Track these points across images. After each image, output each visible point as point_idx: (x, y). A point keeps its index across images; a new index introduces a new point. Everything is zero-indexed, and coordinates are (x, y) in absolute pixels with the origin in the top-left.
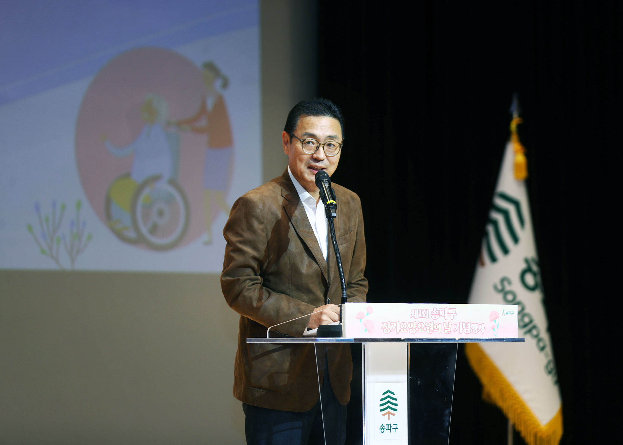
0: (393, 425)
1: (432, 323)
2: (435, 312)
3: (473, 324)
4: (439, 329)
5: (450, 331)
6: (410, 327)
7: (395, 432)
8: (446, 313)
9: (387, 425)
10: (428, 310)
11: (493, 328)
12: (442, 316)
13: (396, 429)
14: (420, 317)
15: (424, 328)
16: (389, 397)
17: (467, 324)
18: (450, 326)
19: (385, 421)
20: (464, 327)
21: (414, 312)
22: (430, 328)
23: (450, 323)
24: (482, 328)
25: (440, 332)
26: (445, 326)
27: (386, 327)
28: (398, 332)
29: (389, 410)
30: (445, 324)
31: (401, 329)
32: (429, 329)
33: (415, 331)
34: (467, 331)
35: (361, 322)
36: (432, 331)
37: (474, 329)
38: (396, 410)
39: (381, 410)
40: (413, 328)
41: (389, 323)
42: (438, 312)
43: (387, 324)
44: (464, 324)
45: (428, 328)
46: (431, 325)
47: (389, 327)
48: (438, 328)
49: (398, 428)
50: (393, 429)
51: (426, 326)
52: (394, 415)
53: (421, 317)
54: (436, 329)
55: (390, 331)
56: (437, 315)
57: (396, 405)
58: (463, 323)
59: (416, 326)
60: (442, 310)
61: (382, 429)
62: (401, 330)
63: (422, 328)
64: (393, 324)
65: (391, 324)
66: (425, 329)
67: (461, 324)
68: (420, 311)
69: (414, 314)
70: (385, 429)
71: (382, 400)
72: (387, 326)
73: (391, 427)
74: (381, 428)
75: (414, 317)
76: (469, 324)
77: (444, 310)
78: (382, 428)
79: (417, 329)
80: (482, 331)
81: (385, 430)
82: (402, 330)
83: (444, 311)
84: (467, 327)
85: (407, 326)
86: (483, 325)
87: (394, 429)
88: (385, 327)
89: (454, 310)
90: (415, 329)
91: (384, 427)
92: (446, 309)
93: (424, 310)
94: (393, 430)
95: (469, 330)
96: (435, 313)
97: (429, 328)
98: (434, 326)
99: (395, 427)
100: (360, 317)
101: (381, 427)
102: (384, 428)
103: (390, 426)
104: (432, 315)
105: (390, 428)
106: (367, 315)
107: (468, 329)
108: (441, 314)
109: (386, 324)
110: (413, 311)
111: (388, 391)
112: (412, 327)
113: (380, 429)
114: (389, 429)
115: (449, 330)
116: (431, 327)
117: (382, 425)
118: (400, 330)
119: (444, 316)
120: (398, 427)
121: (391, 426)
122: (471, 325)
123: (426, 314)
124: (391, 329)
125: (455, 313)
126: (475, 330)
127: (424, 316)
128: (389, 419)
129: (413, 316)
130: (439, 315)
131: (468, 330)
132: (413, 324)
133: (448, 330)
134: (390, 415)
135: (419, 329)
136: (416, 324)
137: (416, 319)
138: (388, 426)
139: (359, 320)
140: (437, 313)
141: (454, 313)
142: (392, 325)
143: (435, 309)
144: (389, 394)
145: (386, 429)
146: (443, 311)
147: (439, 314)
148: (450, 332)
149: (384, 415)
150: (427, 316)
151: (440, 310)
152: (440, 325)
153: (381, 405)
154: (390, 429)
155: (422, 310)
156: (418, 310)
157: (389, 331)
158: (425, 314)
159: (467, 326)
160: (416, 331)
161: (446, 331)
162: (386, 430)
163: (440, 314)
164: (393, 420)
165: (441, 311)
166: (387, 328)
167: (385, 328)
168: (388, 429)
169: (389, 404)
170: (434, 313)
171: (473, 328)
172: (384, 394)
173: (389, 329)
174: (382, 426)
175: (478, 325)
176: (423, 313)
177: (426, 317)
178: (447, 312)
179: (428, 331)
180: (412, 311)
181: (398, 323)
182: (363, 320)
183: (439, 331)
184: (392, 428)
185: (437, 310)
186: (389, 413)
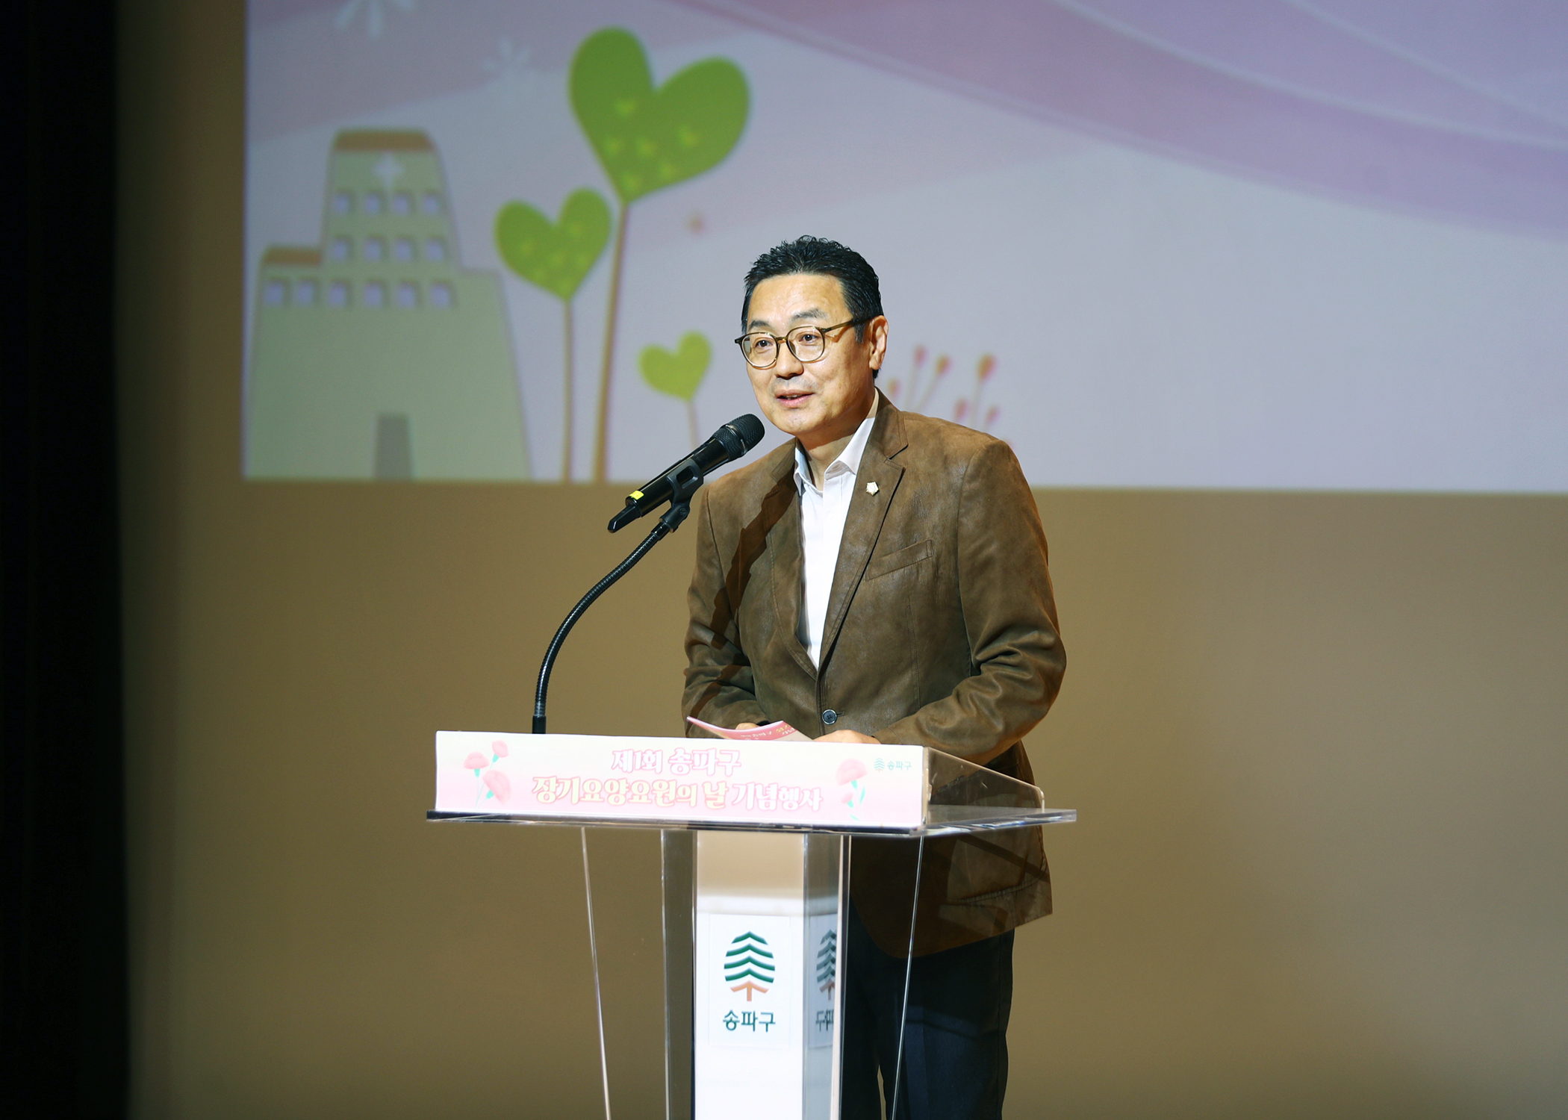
0: (762, 1013)
1: (673, 785)
2: (681, 757)
3: (784, 790)
4: (690, 797)
5: (723, 804)
6: (612, 789)
7: (767, 1030)
8: (712, 761)
9: (744, 1013)
10: (659, 754)
11: (848, 799)
12: (700, 768)
13: (769, 1025)
14: (638, 766)
15: (650, 794)
16: (749, 948)
17: (767, 789)
18: (722, 791)
19: (739, 1003)
20: (759, 795)
21: (622, 756)
22: (666, 795)
23: (722, 786)
24: (812, 800)
25: (693, 804)
26: (708, 791)
27: (546, 788)
28: (575, 800)
29: (749, 978)
30: (707, 787)
31: (585, 793)
32: (663, 797)
33: (622, 799)
34: (767, 805)
35: (477, 775)
36: (670, 802)
37: (786, 798)
38: (771, 980)
39: (728, 979)
40: (618, 792)
41: (553, 781)
42: (688, 757)
43: (549, 781)
44: (759, 789)
45: (660, 794)
46: (668, 788)
47: (553, 789)
48: (687, 795)
49: (774, 1023)
50: (760, 1023)
51: (654, 790)
52: (764, 991)
53: (641, 768)
54: (680, 798)
55: (556, 798)
56: (688, 765)
57: (772, 968)
58: (755, 785)
59: (627, 788)
60: (700, 755)
61: (730, 1022)
62: (584, 797)
63: (644, 793)
64: (564, 783)
65: (557, 782)
66: (651, 797)
67: (751, 788)
68: (639, 755)
69: (622, 761)
70: (738, 1022)
71: (729, 954)
72: (549, 786)
73: (754, 1019)
74: (728, 1019)
75: (622, 768)
76: (774, 788)
77: (708, 755)
79: (629, 795)
80: (812, 807)
81: (737, 1024)
82: (588, 797)
83: (706, 756)
84: (766, 795)
85: (603, 787)
86: (816, 793)
87: (765, 1025)
88: (542, 788)
89: (735, 755)
90: (625, 795)
91: (737, 1017)
92: (712, 753)
93: (649, 753)
94: (761, 1027)
95: (773, 806)
96: (681, 760)
97: (664, 795)
98: (677, 790)
99: (768, 1019)
100: (475, 763)
101: (726, 1017)
102: (734, 1019)
103: (752, 1016)
104: (673, 765)
105: (751, 1021)
106: (495, 760)
107: (769, 799)
108: (697, 763)
109: (545, 781)
110: (618, 755)
111: (749, 935)
112: (615, 790)
113: (724, 1021)
114: (749, 1024)
115: (720, 800)
116: (668, 793)
117: (731, 1012)
118: (582, 795)
119: (707, 768)
120: (774, 1021)
121: (756, 1016)
122: (779, 790)
123: (655, 762)
124: (558, 794)
125: (737, 762)
126: (788, 802)
127: (649, 766)
128: (749, 998)
129: (618, 765)
130: (691, 766)
131: (769, 803)
132: (619, 783)
133: (716, 799)
134: (753, 990)
135: (634, 795)
136: (627, 783)
137: (626, 771)
138: (747, 1016)
139: (472, 771)
140: (685, 760)
141: (734, 760)
142: (561, 785)
143: (680, 752)
144: (749, 941)
145: (742, 1021)
146: (704, 757)
147: (691, 762)
148: (723, 806)
149: (735, 990)
150: (658, 768)
151: (694, 754)
152: (694, 788)
153: (727, 967)
154: (754, 1024)
155: (642, 754)
156: (631, 752)
157: (552, 797)
158: (652, 761)
159: (767, 792)
160: (627, 801)
161: (710, 804)
162: (744, 1023)
163: (693, 762)
164: (759, 1004)
165: (697, 757)
166: (548, 791)
167: (543, 791)
168: (746, 1021)
169: (749, 966)
170: (676, 760)
171: (784, 797)
172: (737, 940)
173: (555, 793)
174: (731, 1015)
175: (802, 792)
176: (646, 759)
177: (655, 769)
178: (716, 758)
179: (660, 801)
180: (615, 755)
181: (576, 782)
182: (483, 771)
183: (690, 802)
184: (757, 1022)
185: (685, 753)
186: (749, 987)
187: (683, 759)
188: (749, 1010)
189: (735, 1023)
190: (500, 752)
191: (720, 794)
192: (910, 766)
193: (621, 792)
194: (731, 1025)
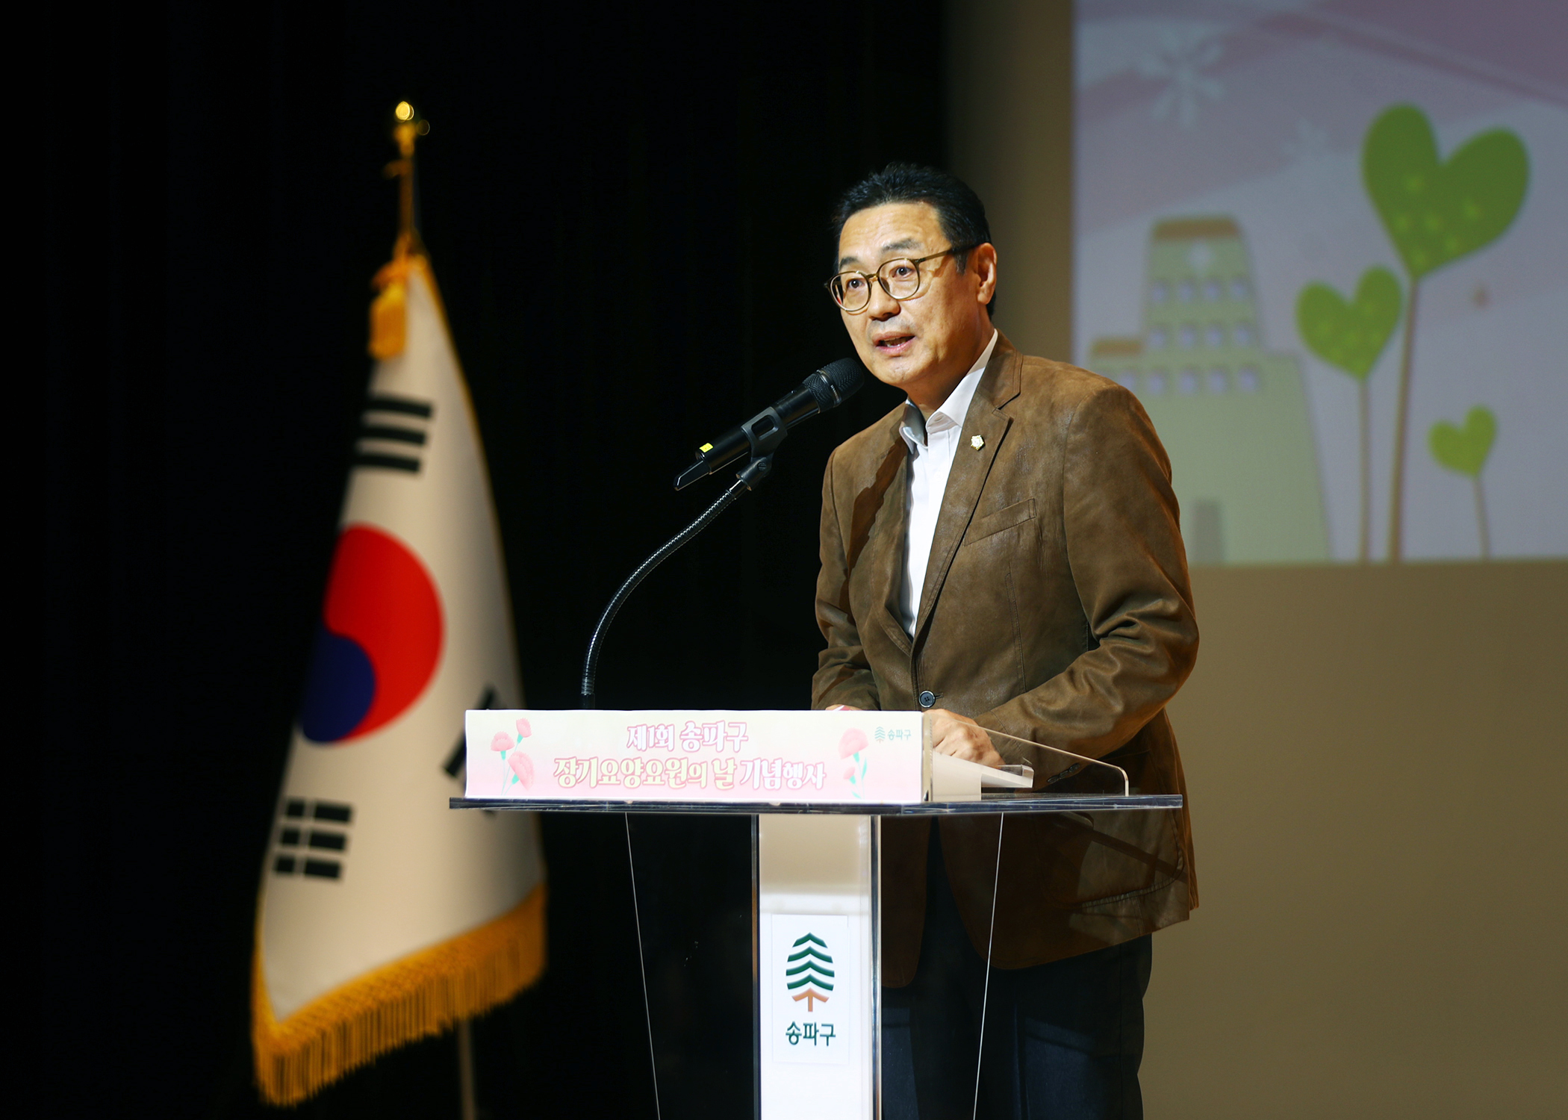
0: (823, 1025)
1: (684, 762)
2: (692, 732)
3: (788, 766)
4: (700, 777)
5: (732, 784)
6: (628, 770)
7: (828, 1044)
8: (721, 735)
9: (806, 1026)
10: (671, 729)
11: (850, 775)
12: (710, 743)
13: (830, 1038)
14: (651, 744)
15: (663, 775)
16: (809, 951)
17: (773, 765)
18: (730, 770)
19: (800, 1013)
20: (765, 772)
21: (636, 732)
22: (678, 775)
23: (731, 762)
24: (816, 776)
25: (703, 785)
26: (718, 771)
27: (567, 771)
28: (593, 783)
29: (810, 985)
30: (717, 763)
31: (603, 775)
32: (675, 777)
33: (637, 781)
34: (772, 784)
35: (504, 758)
36: (683, 783)
37: (790, 776)
38: (830, 988)
39: (791, 986)
40: (633, 774)
41: (573, 762)
42: (698, 732)
43: (569, 763)
44: (765, 764)
45: (672, 774)
46: (680, 767)
47: (573, 772)
48: (698, 775)
49: (835, 1036)
50: (821, 1036)
51: (667, 770)
52: (824, 1000)
53: (654, 745)
54: (692, 778)
55: (577, 781)
56: (698, 740)
57: (831, 974)
58: (761, 761)
59: (642, 768)
60: (710, 729)
61: (793, 1035)
62: (602, 780)
63: (657, 773)
64: (583, 764)
65: (577, 764)
66: (665, 777)
67: (757, 763)
68: (652, 730)
69: (636, 738)
70: (801, 1035)
71: (791, 959)
72: (569, 768)
73: (816, 1032)
74: (791, 1031)
75: (636, 746)
76: (778, 764)
77: (717, 728)
78: (794, 1032)
79: (644, 776)
80: (815, 784)
81: (800, 1037)
82: (606, 780)
83: (715, 730)
84: (771, 772)
85: (619, 767)
86: (820, 767)
87: (826, 1038)
88: (563, 770)
89: (743, 726)
90: (640, 776)
91: (799, 1030)
92: (721, 726)
93: (662, 728)
94: (822, 1041)
95: (778, 781)
96: (691, 735)
97: (676, 774)
98: (688, 769)
99: (828, 1031)
100: (501, 744)
101: (789, 1029)
102: (796, 1032)
103: (813, 1028)
104: (684, 740)
105: (813, 1034)
106: (519, 740)
107: (774, 776)
108: (706, 739)
109: (566, 763)
110: (633, 731)
111: (809, 937)
112: (630, 772)
113: (787, 1034)
114: (810, 1037)
115: (729, 779)
116: (680, 773)
117: (793, 1025)
118: (599, 778)
119: (716, 743)
120: (834, 1033)
121: (817, 1028)
122: (783, 766)
123: (667, 739)
124: (577, 777)
125: (744, 736)
126: (793, 780)
127: (662, 743)
128: (810, 1009)
129: (633, 742)
130: (701, 741)
131: (774, 781)
132: (634, 763)
133: (725, 779)
134: (814, 999)
135: (648, 776)
136: (642, 763)
137: (641, 750)
138: (808, 1027)
139: (499, 752)
140: (695, 735)
141: (742, 734)
142: (581, 766)
143: (691, 726)
144: (810, 944)
145: (804, 1034)
146: (713, 731)
147: (701, 737)
148: (732, 786)
149: (797, 998)
150: (670, 743)
151: (704, 728)
152: (704, 765)
153: (790, 973)
154: (815, 1037)
155: (655, 729)
156: (645, 727)
157: (573, 781)
158: (665, 737)
159: (773, 769)
160: (642, 782)
161: (719, 783)
162: (805, 1037)
163: (703, 738)
164: (821, 1015)
165: (707, 731)
166: (569, 774)
167: (564, 774)
168: (808, 1035)
169: (810, 972)
170: (687, 735)
171: (788, 775)
172: (798, 943)
173: (575, 775)
174: (794, 1028)
175: (805, 768)
176: (658, 735)
177: (667, 746)
178: (725, 732)
179: (672, 782)
180: (629, 731)
181: (594, 762)
182: (509, 753)
183: (700, 782)
184: (818, 1035)
185: (695, 728)
186: (810, 995)
187: (693, 734)
188: (812, 1022)
189: (797, 1036)
190: (524, 732)
191: (729, 772)
192: (910, 735)
193: (636, 773)
194: (794, 1039)
